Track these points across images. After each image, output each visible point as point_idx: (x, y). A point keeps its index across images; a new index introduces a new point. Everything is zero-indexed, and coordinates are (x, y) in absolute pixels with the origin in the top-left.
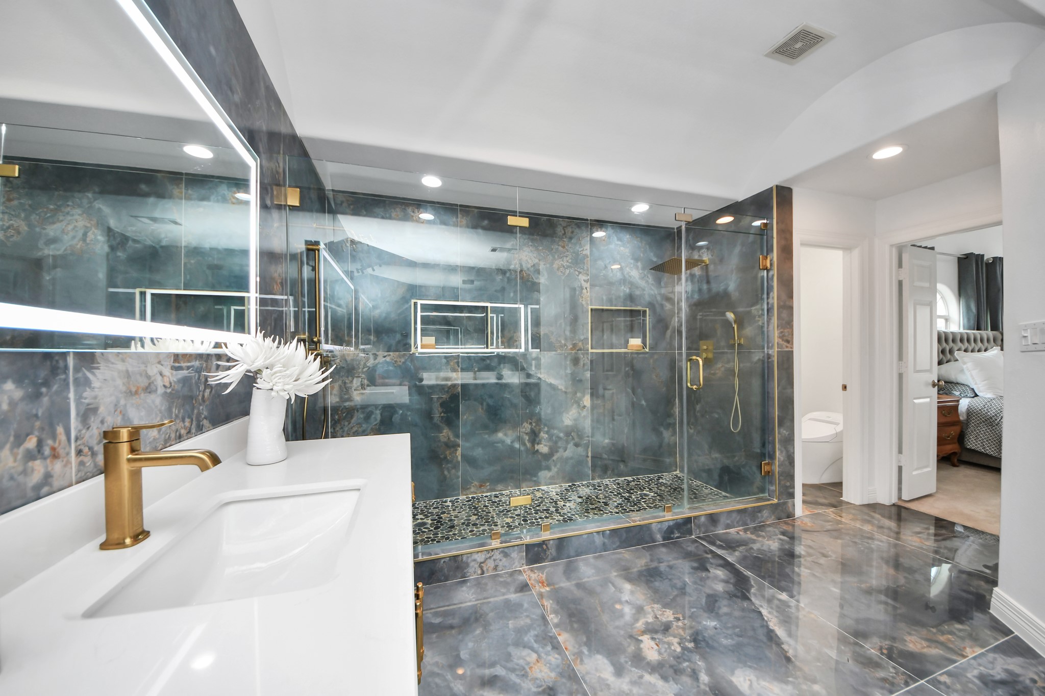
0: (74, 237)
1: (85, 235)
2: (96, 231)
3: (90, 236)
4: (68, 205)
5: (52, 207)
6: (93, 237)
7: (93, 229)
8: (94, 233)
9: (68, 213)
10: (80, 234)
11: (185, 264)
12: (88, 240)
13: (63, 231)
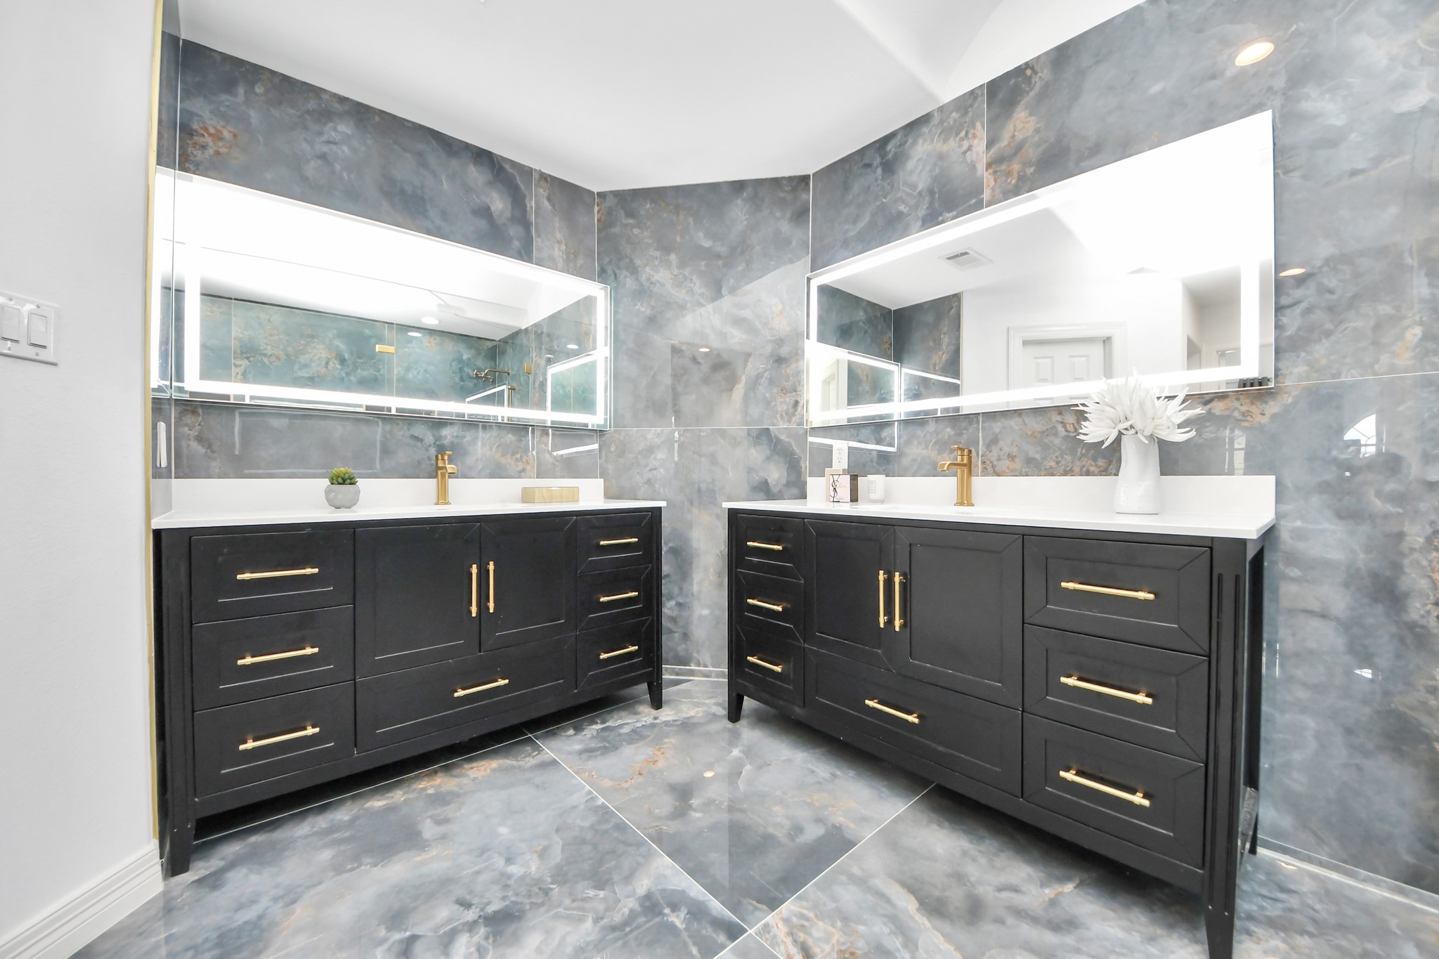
0: (319, 365)
1: (327, 363)
2: (335, 361)
3: (331, 364)
4: (315, 342)
5: (303, 342)
6: (332, 365)
7: (333, 360)
8: (333, 363)
9: (314, 348)
10: (324, 363)
11: (396, 387)
12: (329, 367)
13: (311, 360)
